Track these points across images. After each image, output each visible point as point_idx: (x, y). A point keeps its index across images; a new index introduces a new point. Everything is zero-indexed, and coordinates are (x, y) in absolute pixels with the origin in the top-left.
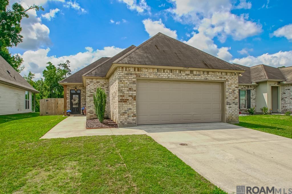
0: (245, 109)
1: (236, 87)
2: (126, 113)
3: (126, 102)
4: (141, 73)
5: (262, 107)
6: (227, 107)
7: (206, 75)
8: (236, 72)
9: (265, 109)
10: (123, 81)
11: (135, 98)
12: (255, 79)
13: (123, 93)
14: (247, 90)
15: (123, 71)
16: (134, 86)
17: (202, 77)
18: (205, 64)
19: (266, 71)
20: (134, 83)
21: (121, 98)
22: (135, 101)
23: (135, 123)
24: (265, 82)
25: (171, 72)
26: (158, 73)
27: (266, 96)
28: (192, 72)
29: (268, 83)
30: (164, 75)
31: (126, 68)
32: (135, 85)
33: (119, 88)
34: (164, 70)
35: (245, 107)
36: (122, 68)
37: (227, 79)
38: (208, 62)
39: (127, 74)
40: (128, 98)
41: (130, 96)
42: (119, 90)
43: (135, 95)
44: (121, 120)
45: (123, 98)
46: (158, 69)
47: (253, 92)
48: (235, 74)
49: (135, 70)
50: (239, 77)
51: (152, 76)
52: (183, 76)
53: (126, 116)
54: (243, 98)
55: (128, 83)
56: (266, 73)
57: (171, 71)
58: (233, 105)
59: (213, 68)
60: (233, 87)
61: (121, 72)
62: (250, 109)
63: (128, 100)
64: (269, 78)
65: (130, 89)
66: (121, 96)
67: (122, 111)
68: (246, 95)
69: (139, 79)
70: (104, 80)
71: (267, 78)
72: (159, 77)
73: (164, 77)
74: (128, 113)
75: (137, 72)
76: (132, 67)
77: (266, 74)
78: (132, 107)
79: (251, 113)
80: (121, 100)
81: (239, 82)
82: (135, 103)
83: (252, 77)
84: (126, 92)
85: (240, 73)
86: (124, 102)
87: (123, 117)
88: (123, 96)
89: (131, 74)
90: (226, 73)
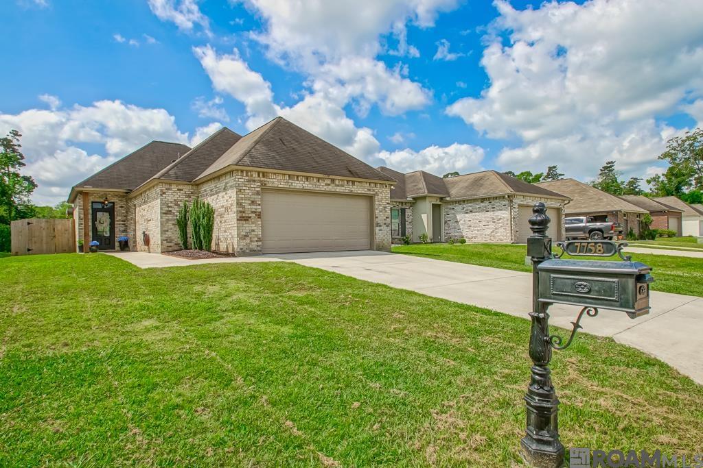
0: (398, 237)
1: (388, 203)
2: (247, 236)
3: (248, 220)
4: (268, 180)
5: (420, 234)
6: (377, 229)
7: (351, 187)
8: (387, 183)
9: (424, 237)
10: (242, 191)
11: (259, 215)
12: (411, 193)
13: (244, 207)
14: (401, 209)
15: (242, 176)
16: (258, 198)
17: (346, 189)
18: (350, 171)
19: (425, 181)
20: (258, 193)
21: (240, 215)
22: (259, 219)
23: (261, 251)
24: (424, 198)
25: (307, 181)
26: (290, 181)
27: (426, 218)
28: (333, 181)
29: (427, 200)
30: (298, 184)
31: (247, 172)
32: (260, 197)
33: (237, 200)
34: (298, 176)
35: (398, 235)
36: (242, 171)
37: (376, 193)
38: (353, 169)
39: (248, 181)
40: (250, 215)
41: (252, 212)
42: (237, 204)
43: (259, 210)
44: (241, 247)
45: (244, 215)
46: (289, 176)
47: (408, 212)
48: (386, 186)
49: (259, 176)
50: (391, 190)
51: (282, 185)
52: (322, 186)
53: (248, 241)
54: (396, 221)
55: (250, 194)
56: (426, 184)
57: (307, 178)
58: (384, 227)
59: (360, 177)
60: (384, 202)
61: (239, 177)
62: (404, 238)
63: (250, 217)
64: (429, 192)
65: (253, 203)
66: (241, 212)
67: (243, 233)
68: (400, 216)
69: (265, 189)
70: (190, 186)
71: (426, 191)
72: (291, 187)
73: (298, 187)
74: (250, 236)
75: (262, 179)
76: (255, 171)
77: (425, 187)
78: (255, 228)
79: (407, 243)
80: (240, 217)
81: (391, 197)
82: (260, 223)
83: (407, 190)
84: (247, 207)
85: (392, 185)
86: (245, 220)
87: (243, 243)
88: (244, 212)
89: (254, 181)
90: (376, 184)
